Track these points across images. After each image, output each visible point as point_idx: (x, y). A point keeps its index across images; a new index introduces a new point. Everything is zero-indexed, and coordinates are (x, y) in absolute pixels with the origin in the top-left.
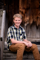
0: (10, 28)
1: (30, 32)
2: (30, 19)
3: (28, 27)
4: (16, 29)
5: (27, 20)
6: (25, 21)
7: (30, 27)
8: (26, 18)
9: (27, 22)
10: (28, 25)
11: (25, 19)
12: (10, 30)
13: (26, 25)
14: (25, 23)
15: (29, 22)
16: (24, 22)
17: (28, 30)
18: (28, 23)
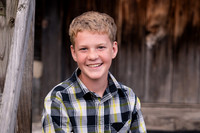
0: (54, 96)
1: (170, 76)
2: (171, 14)
3: (162, 51)
4: (89, 97)
5: (157, 18)
6: (148, 21)
7: (170, 52)
8: (153, 10)
9: (156, 27)
10: (159, 42)
11: (149, 13)
12: (55, 107)
13: (150, 42)
14: (147, 33)
15: (166, 27)
16: (145, 28)
17: (160, 67)
18: (161, 33)
